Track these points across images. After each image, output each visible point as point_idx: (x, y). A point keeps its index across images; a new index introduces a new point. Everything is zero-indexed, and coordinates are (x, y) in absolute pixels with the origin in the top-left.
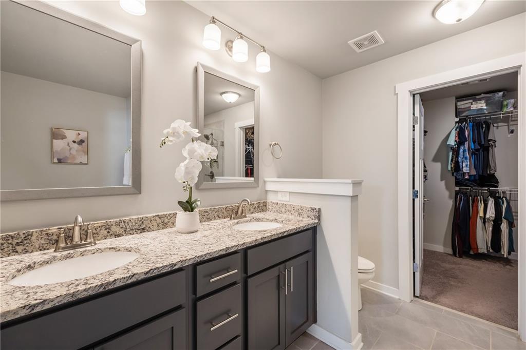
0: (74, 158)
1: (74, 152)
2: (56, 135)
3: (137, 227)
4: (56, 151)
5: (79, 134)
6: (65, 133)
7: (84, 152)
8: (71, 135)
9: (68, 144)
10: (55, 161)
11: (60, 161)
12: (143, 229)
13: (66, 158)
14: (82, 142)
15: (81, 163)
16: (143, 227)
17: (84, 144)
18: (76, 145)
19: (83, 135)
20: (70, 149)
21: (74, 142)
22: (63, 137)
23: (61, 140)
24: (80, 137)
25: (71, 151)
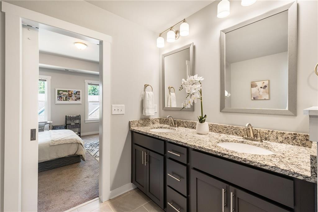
0: (261, 96)
1: (261, 93)
2: (253, 85)
3: (191, 125)
4: (253, 94)
5: (264, 83)
6: (256, 84)
7: (266, 92)
8: (260, 84)
9: (258, 90)
10: (253, 99)
11: (254, 99)
12: (193, 127)
13: (257, 97)
14: (266, 86)
15: (265, 99)
16: (193, 126)
17: (266, 88)
18: (262, 89)
19: (266, 83)
20: (259, 92)
21: (261, 88)
22: (256, 86)
23: (255, 88)
24: (264, 84)
25: (260, 93)
